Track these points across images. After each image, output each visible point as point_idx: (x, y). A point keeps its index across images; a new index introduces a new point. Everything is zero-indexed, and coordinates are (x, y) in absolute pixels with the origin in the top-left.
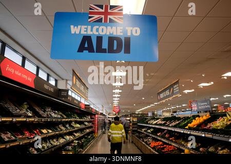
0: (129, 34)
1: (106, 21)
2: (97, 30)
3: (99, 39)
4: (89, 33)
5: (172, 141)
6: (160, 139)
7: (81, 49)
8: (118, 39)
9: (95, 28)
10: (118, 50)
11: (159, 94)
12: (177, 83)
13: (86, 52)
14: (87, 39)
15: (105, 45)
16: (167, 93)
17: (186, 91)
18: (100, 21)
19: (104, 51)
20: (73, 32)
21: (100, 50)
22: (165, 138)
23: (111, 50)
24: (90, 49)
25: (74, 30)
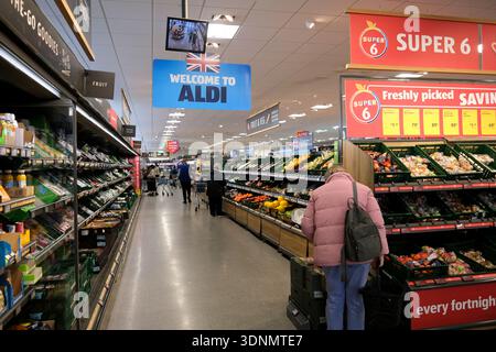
0: (225, 84)
1: (203, 70)
2: (196, 79)
3: (198, 88)
4: (189, 82)
5: (264, 190)
6: (248, 189)
7: (182, 98)
8: (216, 89)
9: (194, 77)
10: (216, 100)
11: (249, 121)
12: (276, 107)
13: (186, 101)
14: (186, 88)
15: (204, 95)
16: (262, 121)
17: (294, 116)
18: (198, 69)
19: (203, 100)
20: (172, 80)
21: (199, 99)
22: (256, 188)
23: (209, 99)
24: (190, 98)
25: (174, 79)
